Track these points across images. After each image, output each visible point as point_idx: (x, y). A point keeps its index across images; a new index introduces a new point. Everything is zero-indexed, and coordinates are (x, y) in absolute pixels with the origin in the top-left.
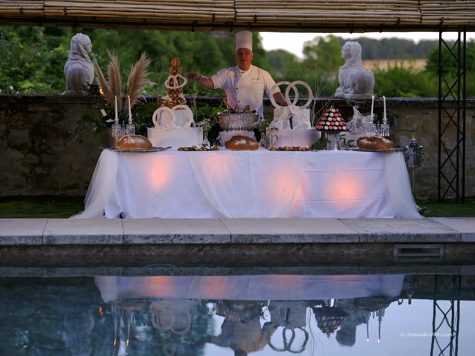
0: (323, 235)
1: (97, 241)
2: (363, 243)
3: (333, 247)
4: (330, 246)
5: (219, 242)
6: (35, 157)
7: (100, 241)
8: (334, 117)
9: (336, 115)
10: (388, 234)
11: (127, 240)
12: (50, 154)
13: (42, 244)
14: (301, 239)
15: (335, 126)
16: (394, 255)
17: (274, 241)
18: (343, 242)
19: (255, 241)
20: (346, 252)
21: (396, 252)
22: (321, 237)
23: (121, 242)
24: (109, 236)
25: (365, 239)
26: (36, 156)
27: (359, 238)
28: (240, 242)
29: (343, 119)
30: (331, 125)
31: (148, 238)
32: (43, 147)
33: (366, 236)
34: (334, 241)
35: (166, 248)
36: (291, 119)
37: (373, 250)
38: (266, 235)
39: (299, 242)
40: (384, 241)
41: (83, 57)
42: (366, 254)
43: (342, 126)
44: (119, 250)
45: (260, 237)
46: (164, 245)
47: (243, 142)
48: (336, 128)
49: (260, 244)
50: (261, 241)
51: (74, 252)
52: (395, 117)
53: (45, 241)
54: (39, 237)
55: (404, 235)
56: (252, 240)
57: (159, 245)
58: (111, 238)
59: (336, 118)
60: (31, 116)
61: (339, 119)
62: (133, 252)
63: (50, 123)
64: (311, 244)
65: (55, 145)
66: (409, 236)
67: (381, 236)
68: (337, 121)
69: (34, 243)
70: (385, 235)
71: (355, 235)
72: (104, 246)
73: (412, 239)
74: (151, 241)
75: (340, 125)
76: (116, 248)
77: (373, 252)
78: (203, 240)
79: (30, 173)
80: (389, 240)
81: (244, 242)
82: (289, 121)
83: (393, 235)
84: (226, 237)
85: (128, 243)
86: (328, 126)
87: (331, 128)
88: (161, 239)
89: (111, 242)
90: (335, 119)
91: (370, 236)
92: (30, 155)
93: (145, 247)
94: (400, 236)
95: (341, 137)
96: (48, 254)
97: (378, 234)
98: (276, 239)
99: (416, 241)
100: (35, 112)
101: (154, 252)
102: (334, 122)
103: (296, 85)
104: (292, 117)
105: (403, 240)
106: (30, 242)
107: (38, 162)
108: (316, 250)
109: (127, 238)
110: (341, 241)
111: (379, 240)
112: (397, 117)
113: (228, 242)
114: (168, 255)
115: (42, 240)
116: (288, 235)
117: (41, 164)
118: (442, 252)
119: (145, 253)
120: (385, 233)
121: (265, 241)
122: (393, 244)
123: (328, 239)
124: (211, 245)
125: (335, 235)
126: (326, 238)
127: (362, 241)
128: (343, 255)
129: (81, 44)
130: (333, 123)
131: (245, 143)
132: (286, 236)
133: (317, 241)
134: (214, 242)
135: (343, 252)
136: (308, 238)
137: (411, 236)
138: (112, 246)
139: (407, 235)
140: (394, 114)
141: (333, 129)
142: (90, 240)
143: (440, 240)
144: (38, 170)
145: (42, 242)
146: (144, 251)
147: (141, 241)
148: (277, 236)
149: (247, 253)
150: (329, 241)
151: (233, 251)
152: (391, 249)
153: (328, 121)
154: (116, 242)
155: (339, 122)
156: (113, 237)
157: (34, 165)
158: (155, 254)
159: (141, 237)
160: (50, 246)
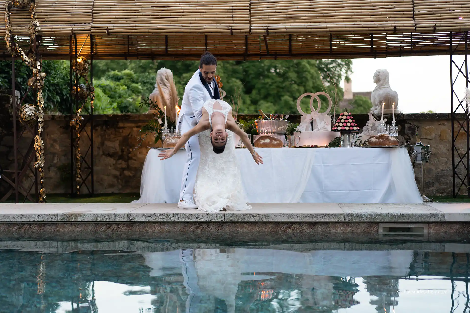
0: (310, 214)
1: (105, 219)
2: (349, 222)
3: (321, 225)
4: (317, 225)
5: (213, 220)
6: (123, 162)
7: (107, 218)
8: (346, 119)
9: (349, 117)
10: (372, 213)
11: (131, 218)
12: (136, 160)
13: (57, 221)
14: (290, 218)
15: (347, 126)
16: (379, 233)
17: (264, 220)
18: (330, 221)
19: (246, 220)
20: (333, 230)
21: (381, 231)
22: (308, 216)
23: (125, 220)
24: (115, 215)
25: (350, 218)
26: (125, 161)
27: (344, 217)
28: (233, 220)
29: (354, 121)
30: (343, 126)
31: (149, 217)
32: (130, 155)
33: (351, 215)
34: (320, 220)
35: (166, 225)
36: (312, 123)
37: (359, 229)
38: (257, 214)
39: (287, 221)
40: (368, 220)
41: (165, 86)
42: (352, 232)
43: (353, 127)
44: (125, 228)
45: (251, 216)
46: (164, 223)
47: (267, 141)
48: (347, 128)
49: (251, 223)
50: (252, 220)
51: (86, 229)
52: (416, 128)
53: (59, 219)
54: (54, 215)
55: (388, 214)
56: (244, 219)
57: (160, 223)
58: (116, 216)
59: (348, 119)
60: (121, 131)
61: (350, 121)
62: (137, 229)
63: (135, 136)
64: (299, 223)
65: (139, 153)
66: (393, 215)
67: (365, 216)
68: (349, 122)
69: (50, 220)
70: (370, 215)
71: (341, 214)
72: (111, 223)
73: (396, 219)
74: (152, 219)
75: (351, 126)
76: (122, 226)
77: (359, 231)
78: (199, 218)
79: (121, 175)
80: (374, 219)
81: (236, 220)
82: (310, 124)
83: (377, 215)
84: (219, 216)
85: (132, 221)
86: (341, 127)
87: (343, 128)
88: (161, 217)
89: (117, 220)
90: (347, 121)
91: (355, 215)
92: (120, 161)
93: (148, 224)
94: (384, 216)
95: (358, 139)
96: (63, 231)
97: (363, 213)
98: (267, 217)
99: (400, 220)
100: (124, 128)
101: (156, 229)
102: (347, 123)
103: (318, 96)
104: (313, 121)
105: (387, 219)
106: (46, 220)
107: (127, 167)
108: (304, 228)
109: (131, 216)
110: (327, 220)
111: (364, 219)
112: (418, 128)
113: (222, 221)
114: (169, 232)
115: (57, 217)
116: (277, 214)
117: (128, 168)
118: (426, 231)
119: (148, 231)
120: (369, 213)
121: (256, 219)
122: (378, 223)
123: (315, 218)
124: (207, 223)
125: (322, 214)
126: (313, 217)
127: (347, 220)
128: (330, 233)
129: (164, 75)
130: (345, 124)
131: (268, 142)
132: (275, 215)
133: (305, 220)
134: (208, 220)
135: (330, 230)
136: (296, 217)
137: (395, 215)
138: (118, 223)
139: (391, 215)
140: (415, 125)
141: (345, 130)
142: (98, 218)
143: (423, 220)
144: (127, 173)
145: (57, 219)
146: (147, 229)
147: (144, 219)
148: (267, 215)
149: (241, 231)
150: (316, 220)
151: (227, 229)
152: (376, 228)
153: (341, 122)
154: (121, 220)
155: (350, 123)
156: (119, 215)
157: (123, 169)
158: (157, 231)
159: (143, 215)
160: (65, 223)
